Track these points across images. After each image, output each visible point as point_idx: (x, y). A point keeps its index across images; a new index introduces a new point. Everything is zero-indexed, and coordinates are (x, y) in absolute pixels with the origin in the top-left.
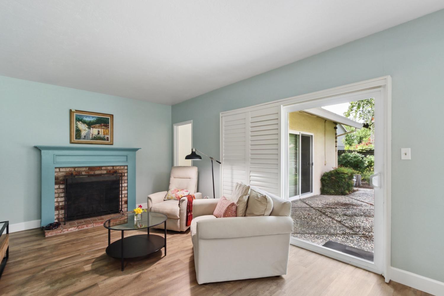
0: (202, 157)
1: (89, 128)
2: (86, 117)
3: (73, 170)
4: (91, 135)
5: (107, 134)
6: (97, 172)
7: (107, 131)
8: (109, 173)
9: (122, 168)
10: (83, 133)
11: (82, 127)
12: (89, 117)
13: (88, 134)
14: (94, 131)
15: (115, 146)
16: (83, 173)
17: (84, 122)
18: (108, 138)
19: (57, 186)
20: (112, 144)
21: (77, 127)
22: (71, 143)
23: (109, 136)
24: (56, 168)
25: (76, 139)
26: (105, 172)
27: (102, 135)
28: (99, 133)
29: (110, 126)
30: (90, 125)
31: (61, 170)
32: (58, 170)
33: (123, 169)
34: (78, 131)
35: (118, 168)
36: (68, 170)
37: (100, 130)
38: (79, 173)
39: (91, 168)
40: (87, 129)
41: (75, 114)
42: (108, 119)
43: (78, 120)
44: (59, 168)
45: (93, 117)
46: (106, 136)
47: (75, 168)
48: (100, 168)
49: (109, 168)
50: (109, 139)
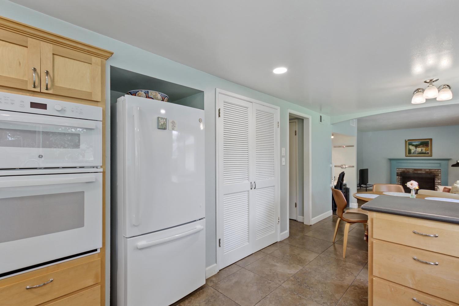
1: (416, 148)
2: (414, 142)
3: (405, 170)
4: (417, 151)
5: (428, 150)
6: (419, 172)
7: (428, 148)
8: (427, 173)
9: (437, 170)
10: (412, 151)
12: (416, 142)
13: (415, 151)
14: (419, 150)
15: (433, 157)
16: (411, 172)
17: (413, 145)
18: (428, 153)
19: (398, 177)
20: (431, 156)
21: (409, 148)
22: (406, 156)
23: (429, 152)
24: (397, 168)
25: (409, 154)
26: (424, 172)
27: (424, 151)
28: (422, 150)
29: (429, 146)
30: (416, 146)
31: (400, 169)
32: (398, 169)
33: (437, 171)
34: (410, 150)
35: (433, 170)
36: (403, 170)
37: (423, 148)
38: (408, 172)
39: (415, 170)
40: (415, 149)
41: (408, 142)
42: (429, 141)
43: (410, 144)
44: (399, 168)
45: (418, 142)
46: (427, 152)
47: (406, 169)
48: (421, 170)
49: (427, 170)
50: (429, 153)
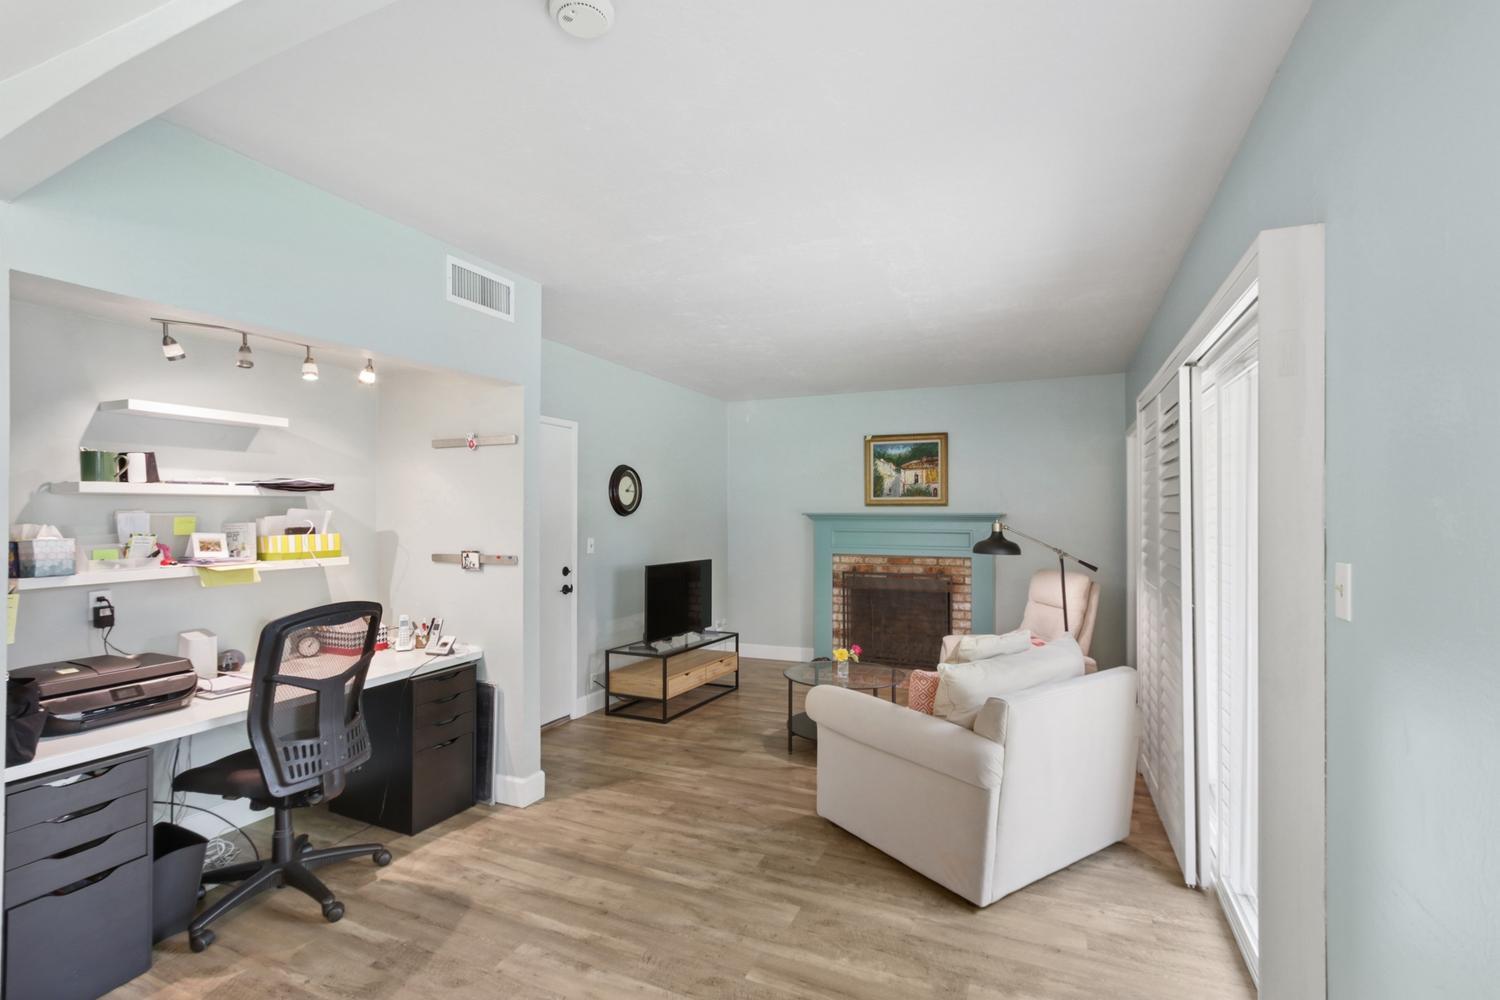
0: (1022, 550)
1: (898, 471)
2: (893, 446)
3: (861, 561)
4: (902, 485)
5: (934, 481)
6: (905, 570)
7: (934, 473)
8: (929, 571)
9: (959, 562)
10: (887, 483)
11: (886, 469)
12: (898, 446)
13: (896, 483)
14: (908, 476)
15: (952, 508)
16: (879, 569)
17: (889, 459)
18: (935, 489)
19: (836, 591)
20: (946, 505)
21: (876, 470)
22: (867, 505)
23: (938, 486)
24: (834, 555)
25: (875, 496)
26: (920, 570)
27: (923, 484)
28: (916, 481)
29: (939, 462)
30: (900, 463)
31: (844, 559)
32: (837, 559)
33: (960, 566)
34: (878, 479)
35: (948, 562)
36: (853, 560)
37: (919, 472)
38: (870, 570)
39: (894, 560)
40: (894, 473)
41: (872, 444)
42: (937, 444)
43: (879, 456)
44: (840, 555)
45: (905, 446)
46: (933, 486)
47: (864, 557)
48: (909, 560)
49: (929, 562)
50: (939, 492)
